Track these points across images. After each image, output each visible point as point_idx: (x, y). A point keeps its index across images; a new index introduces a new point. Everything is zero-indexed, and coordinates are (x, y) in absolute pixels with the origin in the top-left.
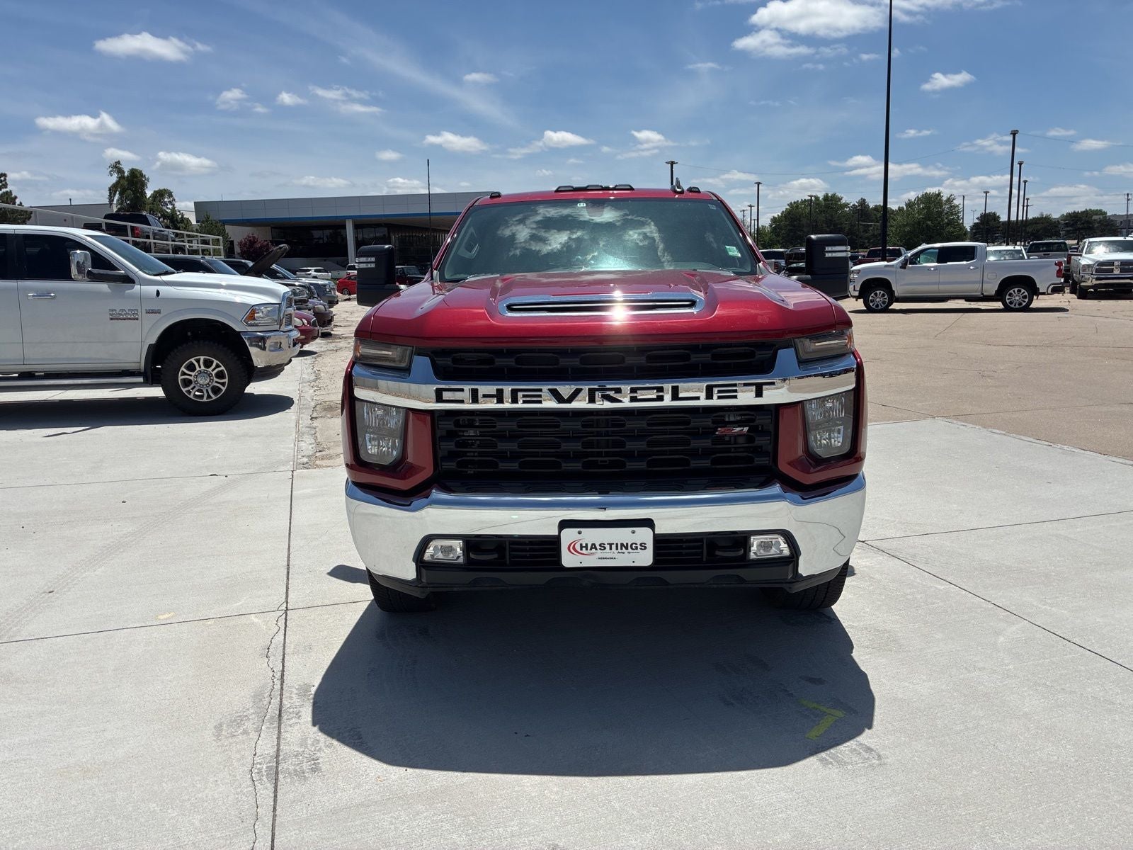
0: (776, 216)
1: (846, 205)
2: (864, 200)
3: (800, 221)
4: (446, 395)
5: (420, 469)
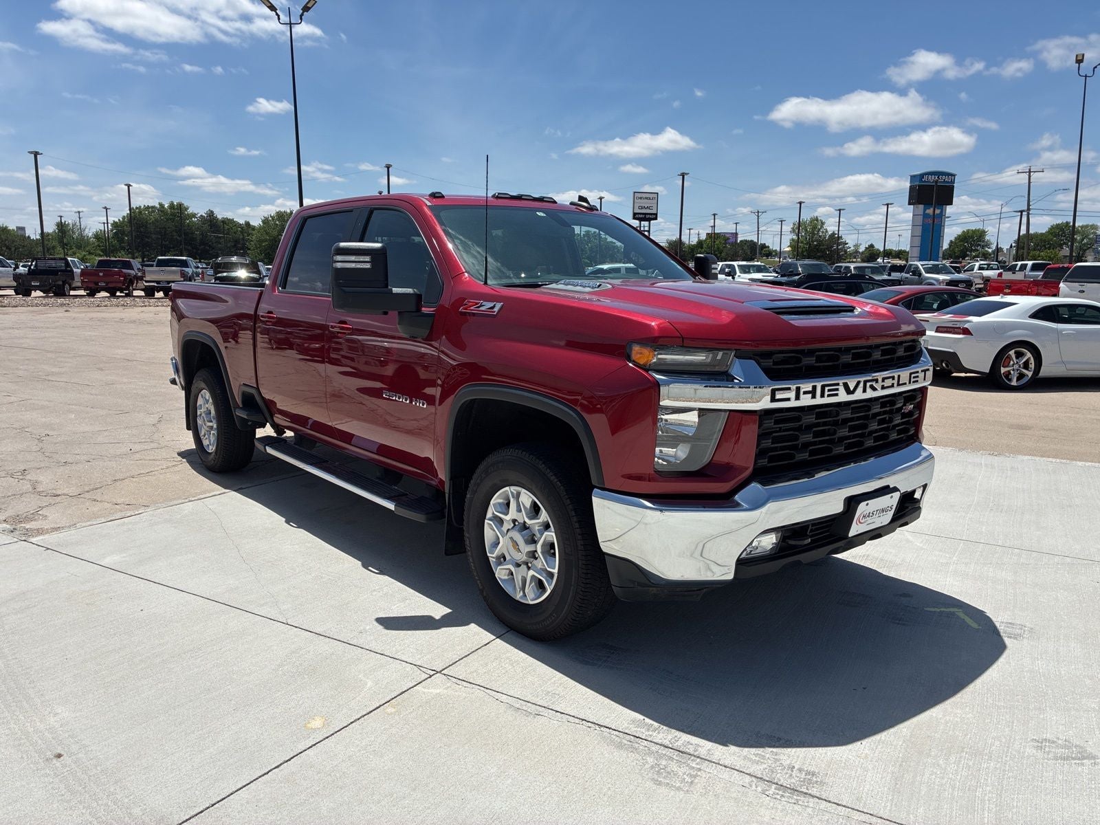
0: (117, 220)
1: (194, 215)
2: (212, 212)
3: (146, 227)
4: (778, 396)
5: (747, 469)
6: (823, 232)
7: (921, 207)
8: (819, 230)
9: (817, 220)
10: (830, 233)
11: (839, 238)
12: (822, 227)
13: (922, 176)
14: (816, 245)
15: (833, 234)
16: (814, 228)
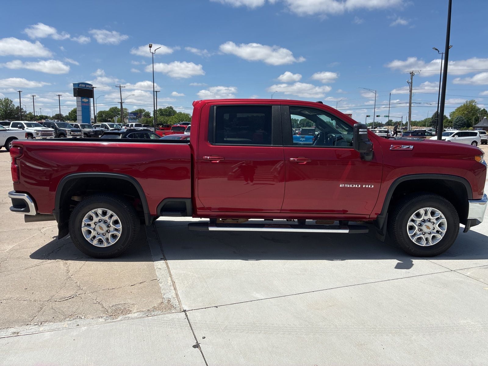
6: (12, 106)
7: (80, 98)
8: (10, 105)
9: (8, 100)
10: (16, 107)
11: (21, 109)
12: (11, 103)
13: (79, 84)
14: (9, 112)
15: (18, 107)
16: (7, 103)
